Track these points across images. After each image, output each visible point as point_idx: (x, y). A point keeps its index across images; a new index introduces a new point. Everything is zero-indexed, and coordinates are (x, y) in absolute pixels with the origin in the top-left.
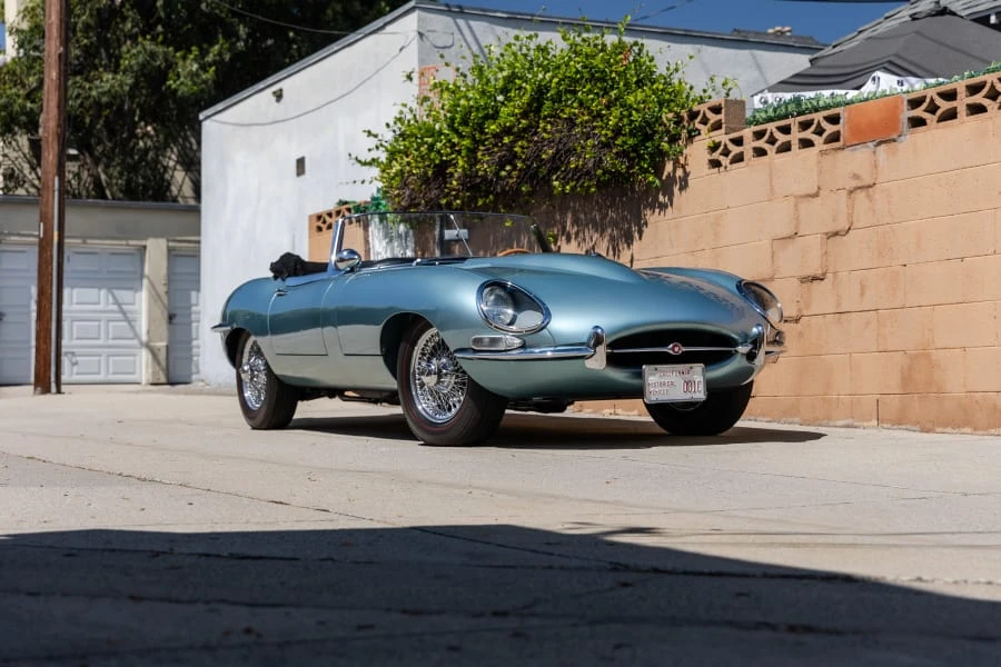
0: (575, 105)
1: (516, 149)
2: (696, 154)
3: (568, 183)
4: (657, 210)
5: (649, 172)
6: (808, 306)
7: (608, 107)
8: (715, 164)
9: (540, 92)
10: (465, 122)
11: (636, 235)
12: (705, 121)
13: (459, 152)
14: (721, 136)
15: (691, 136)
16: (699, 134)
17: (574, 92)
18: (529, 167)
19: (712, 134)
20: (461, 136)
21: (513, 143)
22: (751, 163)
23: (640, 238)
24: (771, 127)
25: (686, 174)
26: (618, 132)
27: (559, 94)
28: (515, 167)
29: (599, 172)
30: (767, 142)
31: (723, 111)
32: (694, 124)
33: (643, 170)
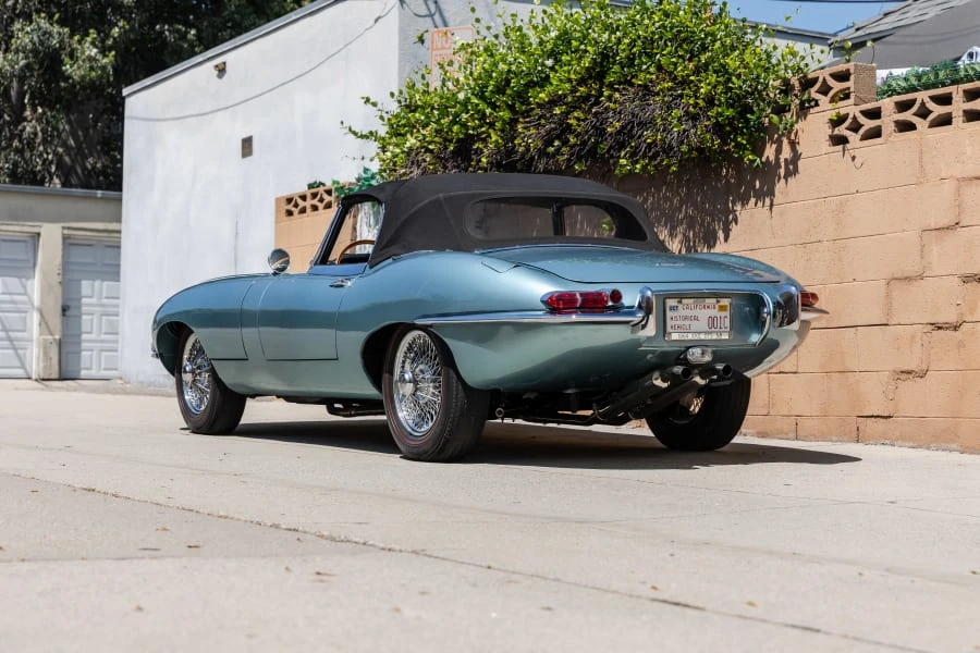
0: (652, 70)
1: (571, 121)
2: (813, 129)
3: (637, 162)
4: (753, 200)
5: (747, 149)
6: (972, 311)
7: (697, 71)
8: (840, 141)
9: (606, 56)
10: (500, 90)
11: (721, 235)
12: (825, 90)
13: (491, 125)
14: (849, 108)
15: (804, 110)
16: (817, 105)
17: (650, 56)
18: (584, 143)
19: (841, 104)
20: (494, 106)
21: (566, 114)
22: (891, 139)
23: (726, 239)
24: (922, 96)
25: (796, 157)
26: (710, 101)
27: (631, 60)
28: (565, 142)
29: (684, 148)
30: (914, 114)
31: (852, 77)
32: (809, 94)
33: (739, 146)
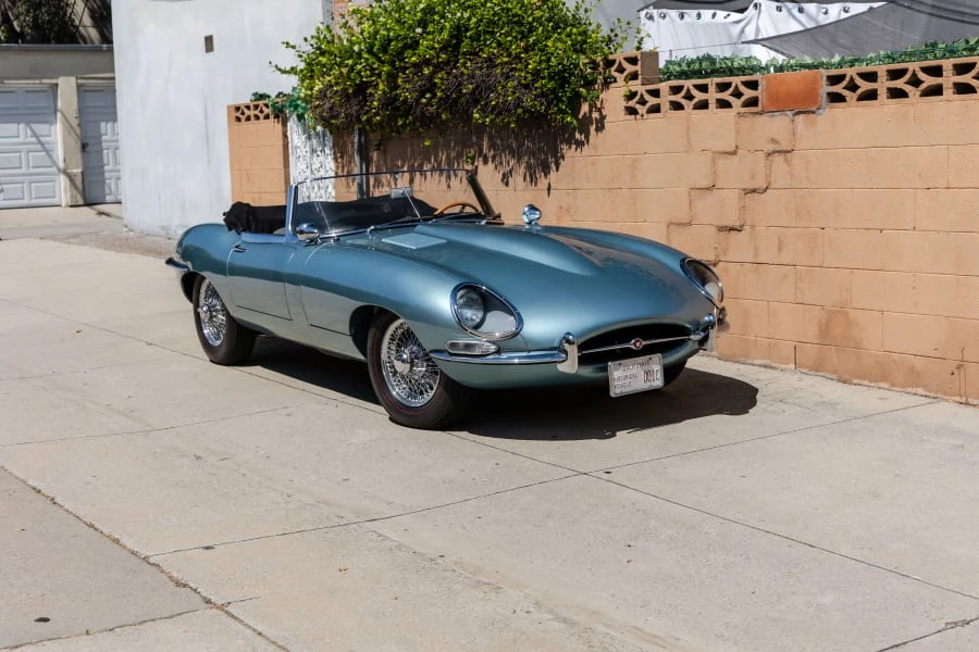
0: (494, 45)
1: (436, 81)
2: (613, 99)
3: (487, 117)
4: (574, 147)
5: (567, 113)
6: (725, 254)
7: (526, 50)
8: (632, 111)
9: (459, 30)
10: (384, 49)
11: (553, 166)
12: (621, 70)
13: (379, 76)
14: (636, 86)
15: (607, 83)
16: (615, 81)
17: (493, 33)
18: (448, 97)
19: (631, 83)
20: (379, 59)
21: (433, 74)
22: (668, 115)
23: (557, 169)
24: (688, 84)
25: (603, 118)
26: (537, 74)
27: (478, 35)
28: (434, 95)
29: (520, 111)
30: (683, 97)
31: (639, 63)
32: (610, 72)
33: (561, 111)
